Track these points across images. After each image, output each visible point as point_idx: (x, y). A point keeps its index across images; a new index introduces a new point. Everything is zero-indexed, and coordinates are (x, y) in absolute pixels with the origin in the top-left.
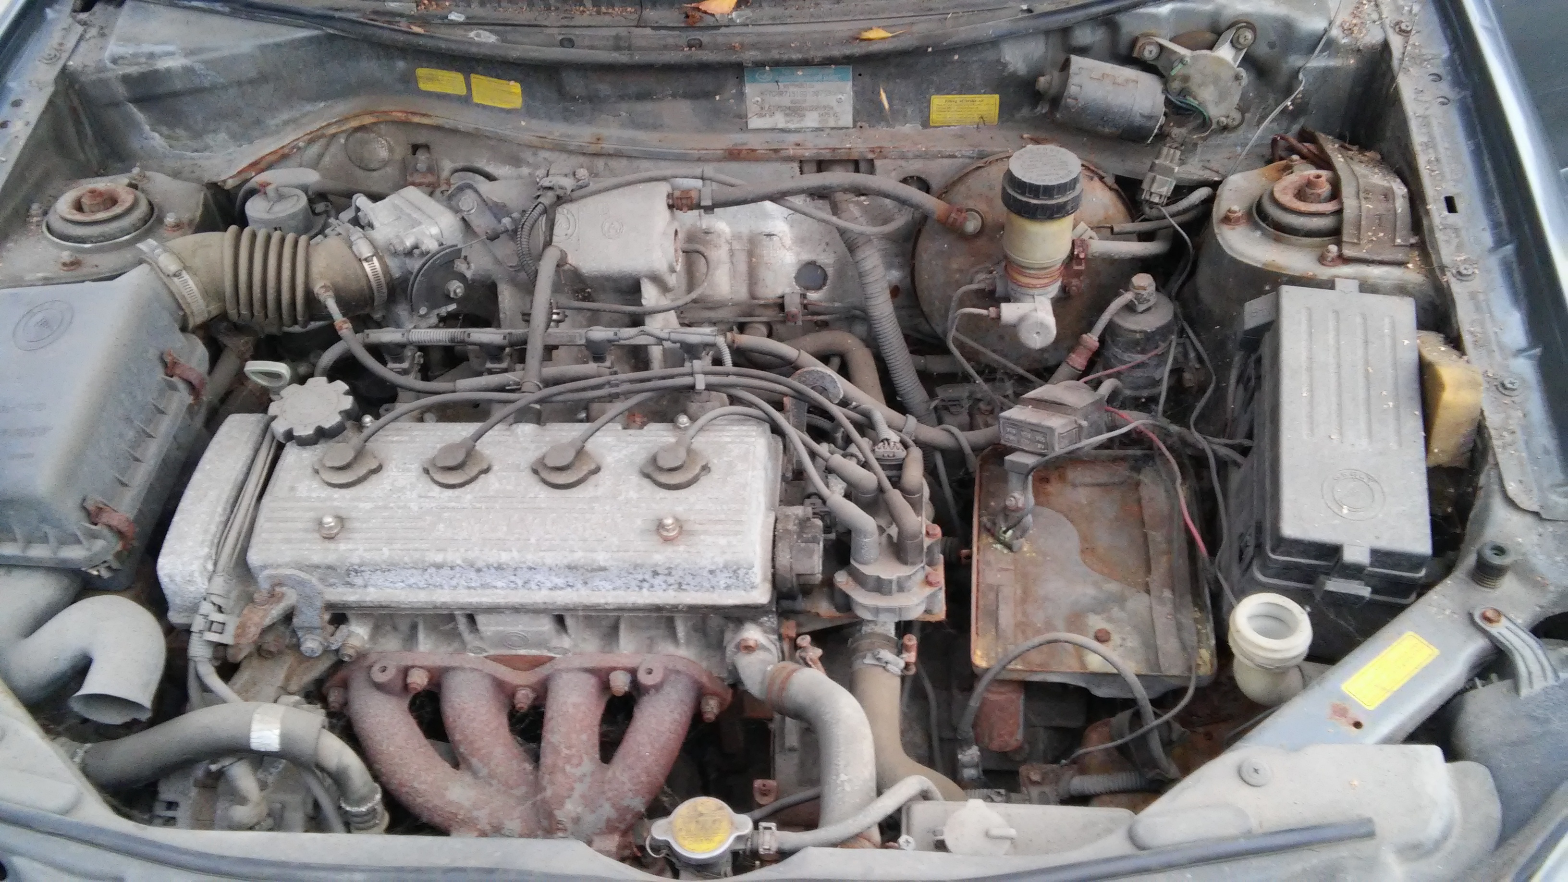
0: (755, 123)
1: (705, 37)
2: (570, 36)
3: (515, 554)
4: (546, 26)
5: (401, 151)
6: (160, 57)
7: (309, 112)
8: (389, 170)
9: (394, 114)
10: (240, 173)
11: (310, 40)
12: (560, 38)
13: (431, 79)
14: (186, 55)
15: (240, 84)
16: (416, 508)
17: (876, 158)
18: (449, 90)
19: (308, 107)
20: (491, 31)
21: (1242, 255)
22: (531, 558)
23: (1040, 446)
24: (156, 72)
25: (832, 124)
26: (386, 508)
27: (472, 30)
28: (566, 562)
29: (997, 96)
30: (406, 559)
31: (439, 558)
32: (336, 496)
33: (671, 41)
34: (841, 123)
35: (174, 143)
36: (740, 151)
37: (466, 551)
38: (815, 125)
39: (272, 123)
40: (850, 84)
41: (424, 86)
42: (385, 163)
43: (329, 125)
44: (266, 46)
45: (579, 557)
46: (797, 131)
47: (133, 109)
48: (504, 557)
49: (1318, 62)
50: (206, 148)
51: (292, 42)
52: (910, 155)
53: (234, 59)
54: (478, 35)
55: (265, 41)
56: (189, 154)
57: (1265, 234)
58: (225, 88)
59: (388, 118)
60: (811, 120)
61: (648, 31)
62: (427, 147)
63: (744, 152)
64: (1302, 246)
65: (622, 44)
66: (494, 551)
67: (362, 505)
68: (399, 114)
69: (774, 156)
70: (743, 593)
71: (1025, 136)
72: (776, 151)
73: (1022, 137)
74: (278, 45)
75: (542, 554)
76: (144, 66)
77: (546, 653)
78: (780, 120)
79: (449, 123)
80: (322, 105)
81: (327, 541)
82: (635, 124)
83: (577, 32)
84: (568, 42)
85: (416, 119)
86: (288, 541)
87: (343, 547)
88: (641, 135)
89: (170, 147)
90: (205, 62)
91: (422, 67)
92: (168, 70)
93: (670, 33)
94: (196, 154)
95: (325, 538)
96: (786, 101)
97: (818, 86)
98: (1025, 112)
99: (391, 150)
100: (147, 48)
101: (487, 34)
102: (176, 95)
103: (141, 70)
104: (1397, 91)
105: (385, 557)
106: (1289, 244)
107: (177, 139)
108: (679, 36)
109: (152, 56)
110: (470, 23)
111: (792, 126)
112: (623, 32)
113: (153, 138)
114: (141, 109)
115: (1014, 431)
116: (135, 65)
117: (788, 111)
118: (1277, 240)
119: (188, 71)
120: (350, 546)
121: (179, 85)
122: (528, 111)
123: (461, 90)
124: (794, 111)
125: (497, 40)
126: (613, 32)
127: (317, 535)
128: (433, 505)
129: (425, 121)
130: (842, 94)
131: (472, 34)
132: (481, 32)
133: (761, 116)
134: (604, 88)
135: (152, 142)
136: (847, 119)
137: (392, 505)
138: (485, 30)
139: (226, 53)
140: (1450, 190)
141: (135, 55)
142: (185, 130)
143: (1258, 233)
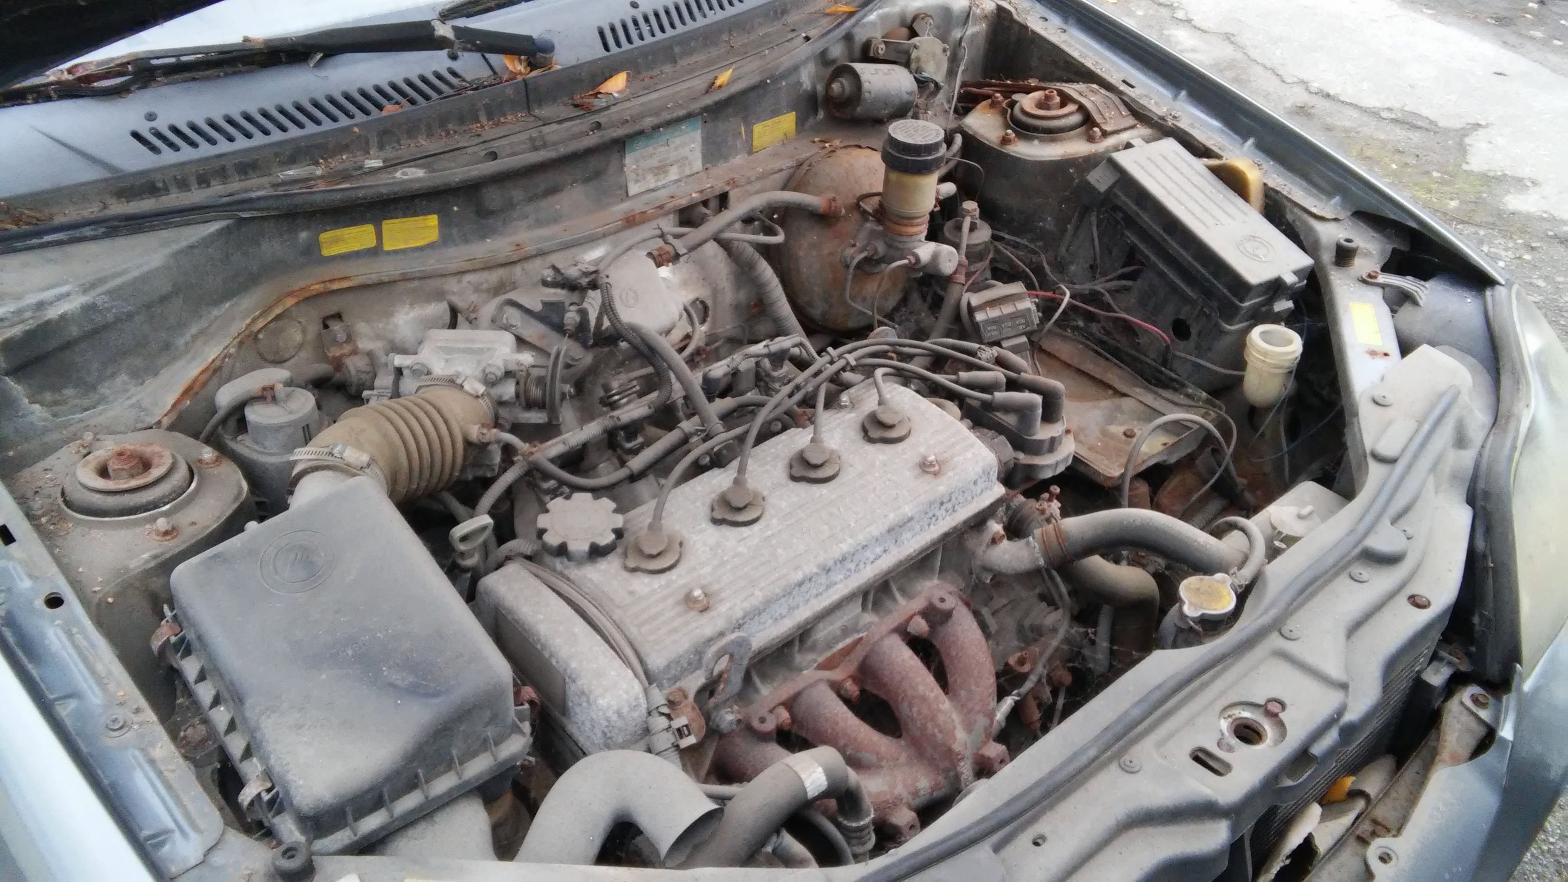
0: (633, 189)
1: (601, 118)
2: (491, 150)
3: (850, 541)
4: (465, 147)
5: (314, 328)
6: (51, 303)
7: (216, 318)
8: (303, 354)
9: (312, 288)
10: (174, 406)
11: (220, 232)
12: (484, 153)
13: (336, 241)
14: (85, 291)
15: (148, 306)
16: (745, 551)
17: (732, 189)
18: (356, 247)
19: (216, 312)
20: (416, 166)
21: (1036, 157)
22: (861, 538)
23: (1021, 327)
24: (48, 322)
25: (688, 172)
26: (722, 564)
27: (396, 171)
28: (886, 527)
29: (794, 113)
30: (777, 591)
31: (799, 576)
32: (674, 577)
33: (576, 130)
34: (695, 170)
35: (56, 409)
36: (634, 216)
37: (816, 557)
38: (676, 177)
39: (181, 342)
40: (699, 131)
41: (327, 252)
42: (301, 347)
43: (254, 320)
44: (179, 252)
45: (892, 518)
46: (663, 187)
47: (10, 382)
48: (845, 547)
49: (972, 30)
50: (103, 400)
51: (204, 239)
52: (753, 179)
53: (145, 279)
54: (405, 174)
55: (175, 247)
56: (78, 416)
57: (1042, 141)
58: (130, 316)
59: (307, 294)
60: (674, 174)
61: (555, 127)
62: (338, 316)
63: (637, 216)
64: (1071, 138)
65: (538, 143)
66: (834, 547)
67: (703, 572)
68: (317, 286)
69: (660, 212)
70: (989, 492)
71: (816, 140)
72: (661, 207)
73: (814, 142)
74: (191, 247)
75: (868, 530)
76: (31, 321)
77: (857, 636)
78: (651, 182)
79: (374, 278)
80: (227, 305)
81: (705, 613)
82: (540, 223)
83: (496, 144)
84: (494, 156)
85: (335, 286)
86: (675, 630)
87: (723, 609)
88: (545, 232)
89: (54, 416)
90: (108, 293)
91: (326, 231)
92: (63, 317)
93: (573, 123)
94: (87, 413)
95: (701, 611)
96: (654, 162)
97: (678, 141)
98: (811, 121)
99: (304, 331)
100: (32, 299)
101: (413, 170)
102: (69, 345)
103: (28, 328)
104: (1033, 32)
105: (760, 599)
106: (1061, 140)
107: (63, 402)
108: (582, 123)
109: (41, 306)
110: (391, 165)
111: (660, 184)
112: (534, 133)
113: (32, 413)
114: (18, 381)
115: (995, 327)
116: (19, 323)
117: (656, 171)
118: (1053, 140)
119: (89, 309)
120: (728, 605)
121: (74, 331)
122: (446, 240)
123: (371, 242)
124: (661, 169)
125: (425, 173)
126: (524, 136)
127: (693, 613)
128: (756, 541)
129: (345, 284)
130: (694, 143)
131: (398, 175)
132: (406, 170)
133: (637, 181)
134: (517, 194)
135: (33, 418)
136: (698, 165)
137: (725, 558)
138: (410, 167)
139: (136, 273)
140: (1122, 77)
141: (19, 312)
142: (76, 386)
143: (1036, 142)
